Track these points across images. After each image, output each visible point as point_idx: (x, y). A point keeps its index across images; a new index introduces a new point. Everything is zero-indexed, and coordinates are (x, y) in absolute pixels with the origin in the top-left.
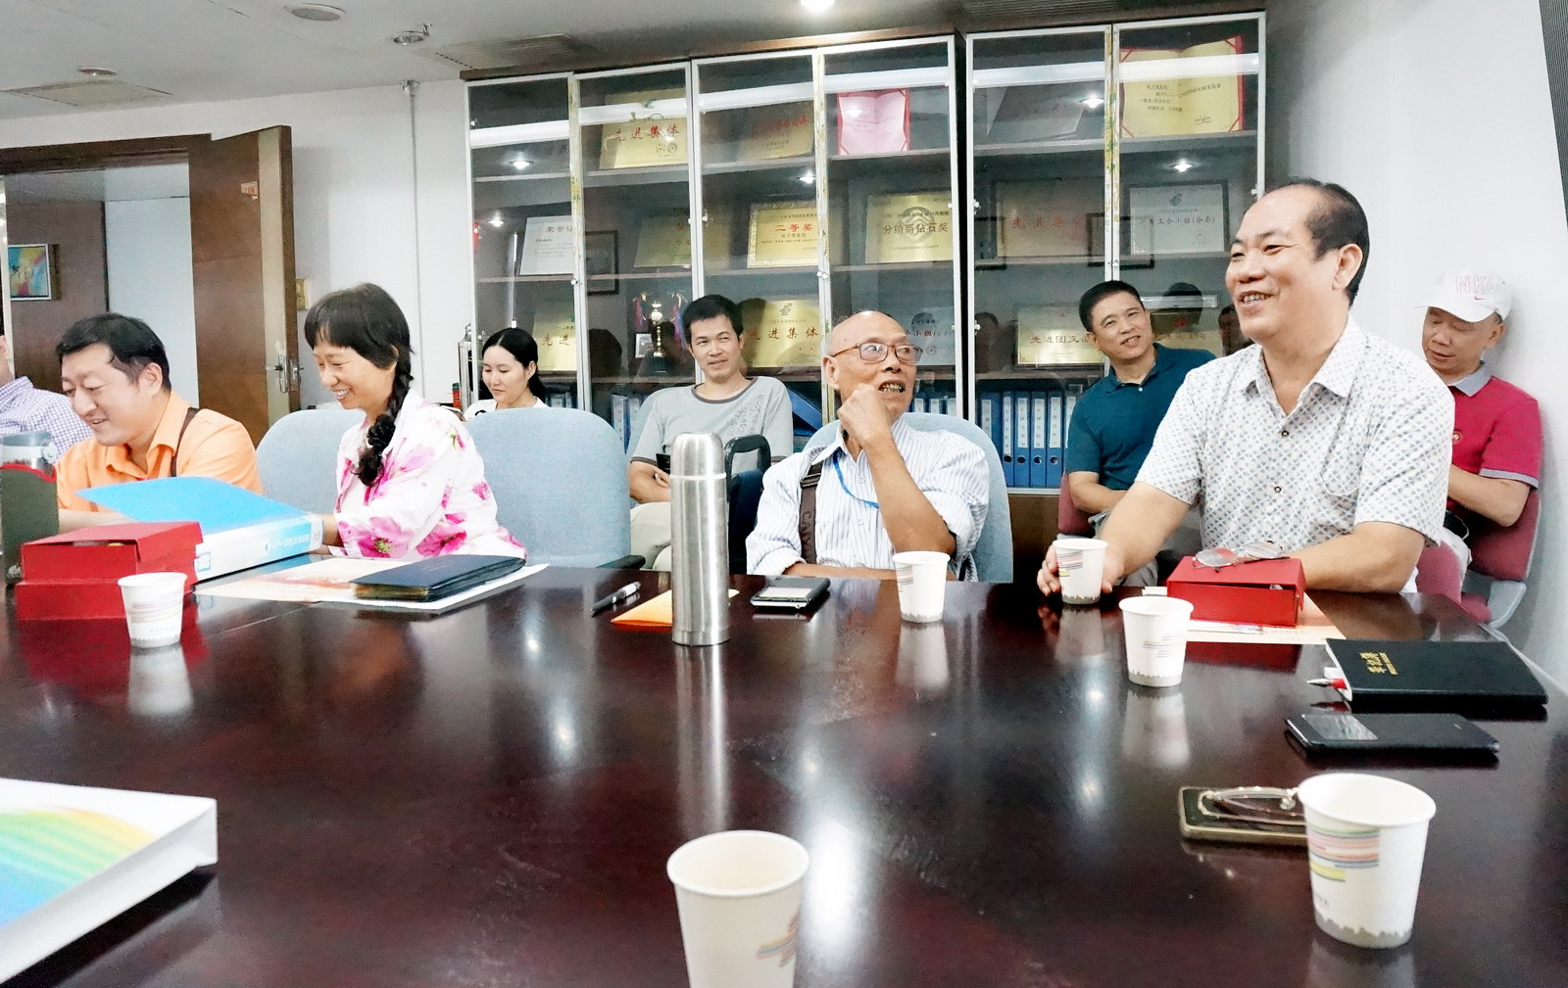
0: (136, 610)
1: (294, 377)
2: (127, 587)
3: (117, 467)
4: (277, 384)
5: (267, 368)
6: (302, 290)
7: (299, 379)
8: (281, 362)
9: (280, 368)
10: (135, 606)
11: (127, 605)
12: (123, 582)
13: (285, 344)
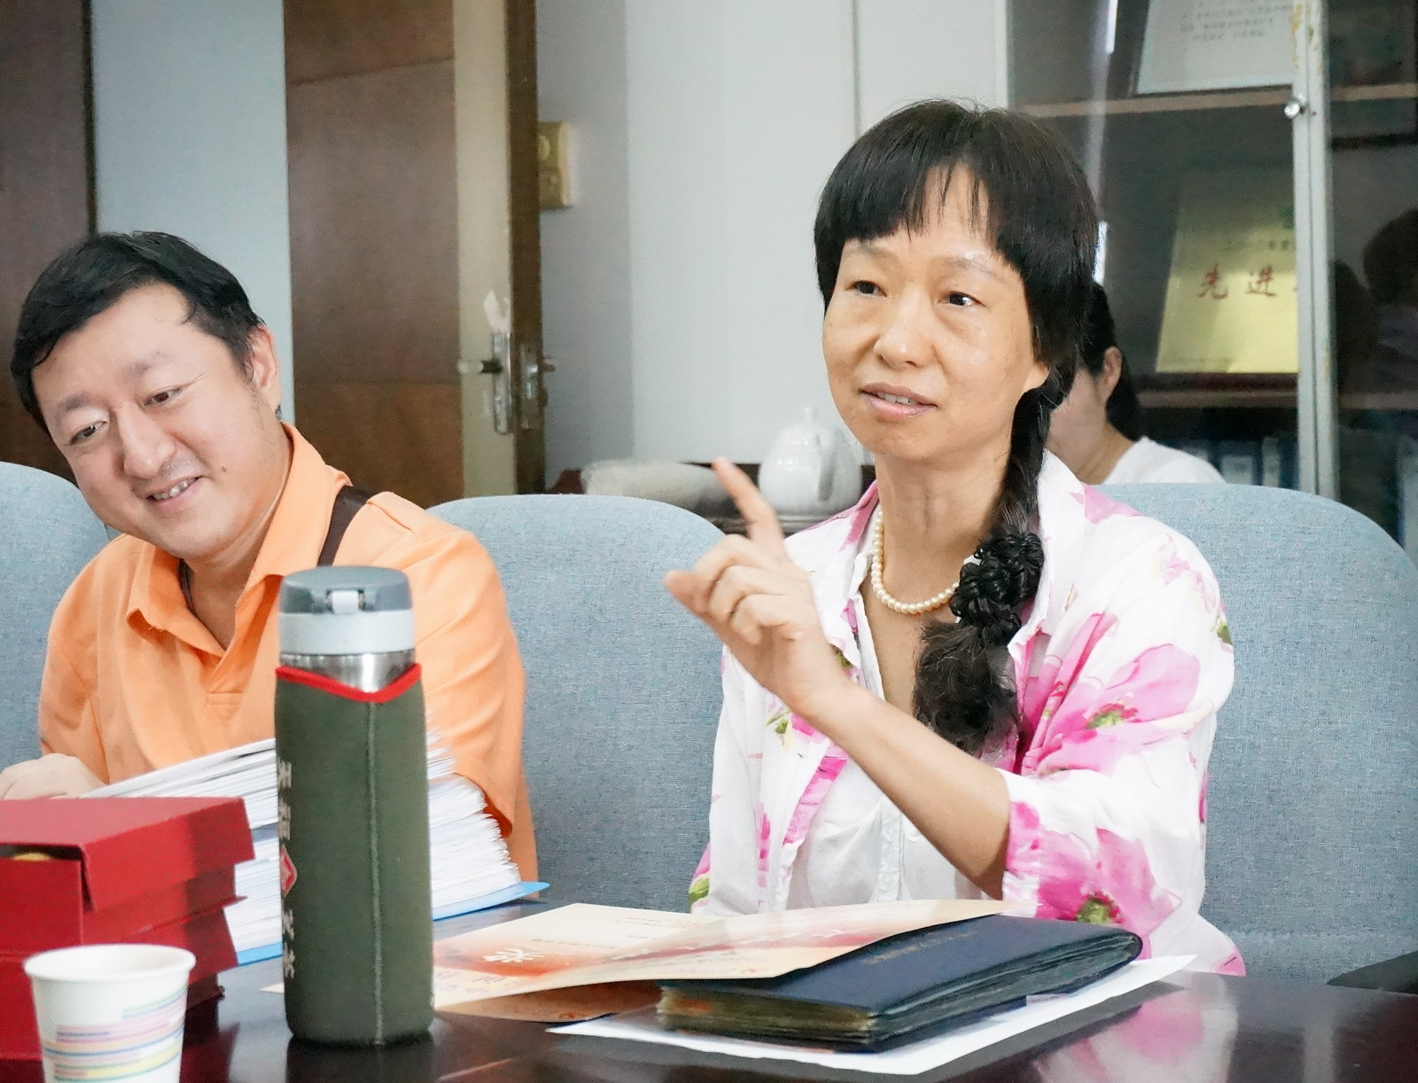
0: (66, 1047)
1: (530, 391)
2: (46, 982)
3: (153, 619)
4: (487, 412)
5: (463, 367)
6: (554, 153)
7: (542, 396)
8: (497, 349)
9: (492, 367)
10: (63, 1035)
11: (46, 1032)
12: (39, 966)
13: (508, 301)
